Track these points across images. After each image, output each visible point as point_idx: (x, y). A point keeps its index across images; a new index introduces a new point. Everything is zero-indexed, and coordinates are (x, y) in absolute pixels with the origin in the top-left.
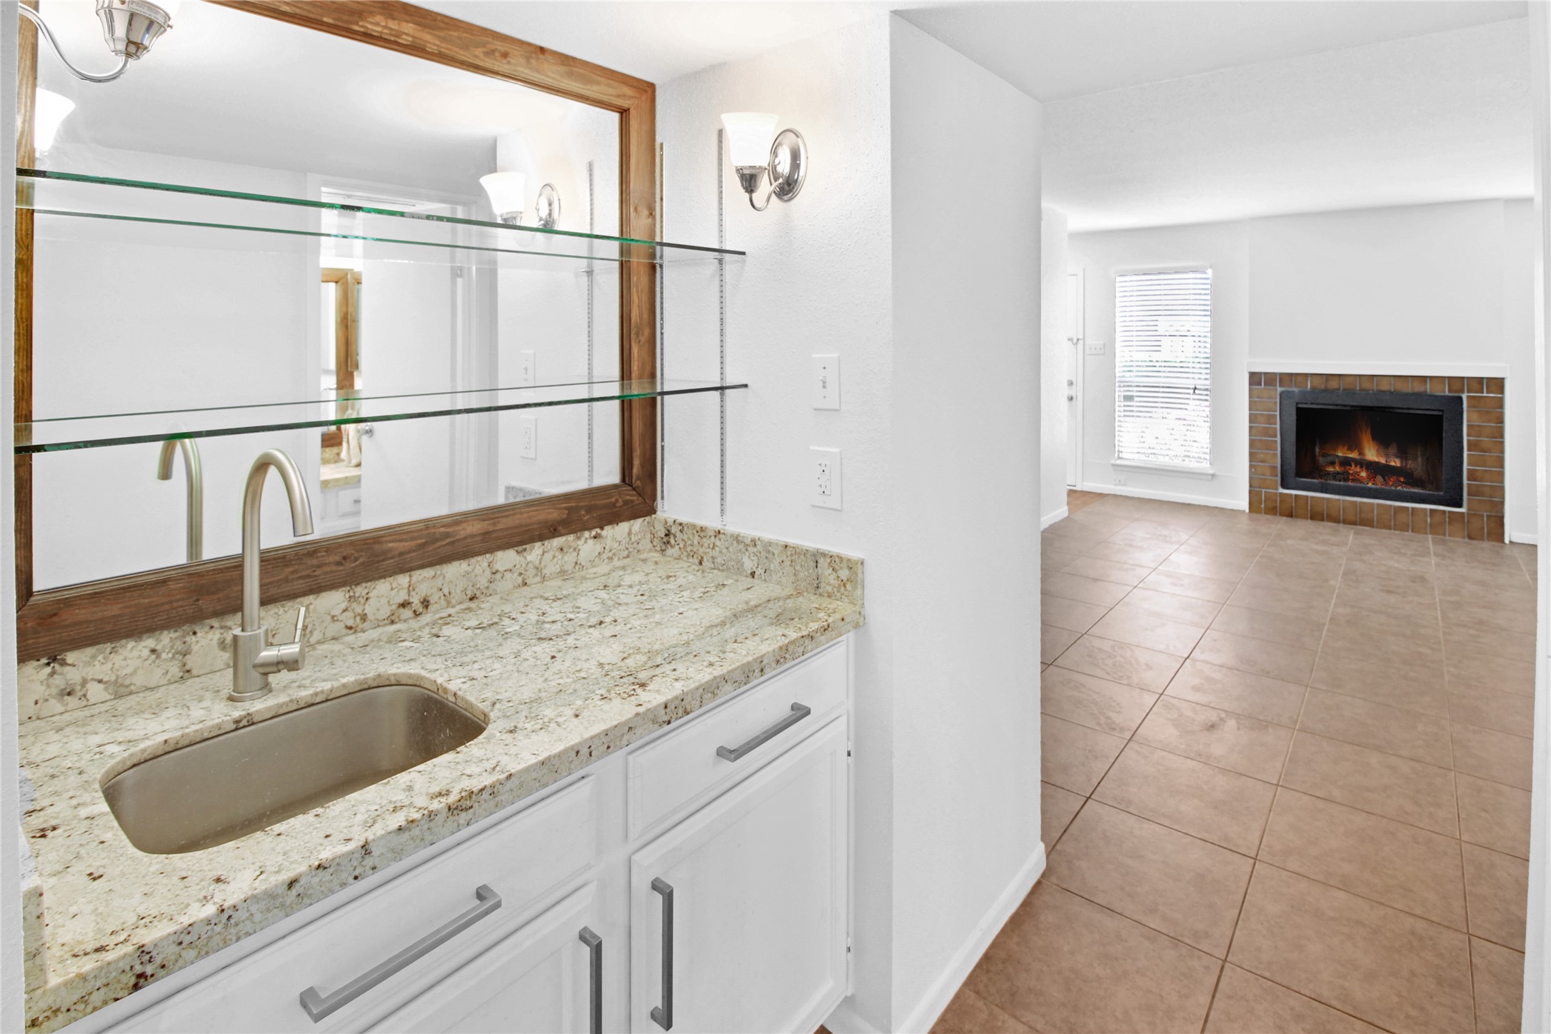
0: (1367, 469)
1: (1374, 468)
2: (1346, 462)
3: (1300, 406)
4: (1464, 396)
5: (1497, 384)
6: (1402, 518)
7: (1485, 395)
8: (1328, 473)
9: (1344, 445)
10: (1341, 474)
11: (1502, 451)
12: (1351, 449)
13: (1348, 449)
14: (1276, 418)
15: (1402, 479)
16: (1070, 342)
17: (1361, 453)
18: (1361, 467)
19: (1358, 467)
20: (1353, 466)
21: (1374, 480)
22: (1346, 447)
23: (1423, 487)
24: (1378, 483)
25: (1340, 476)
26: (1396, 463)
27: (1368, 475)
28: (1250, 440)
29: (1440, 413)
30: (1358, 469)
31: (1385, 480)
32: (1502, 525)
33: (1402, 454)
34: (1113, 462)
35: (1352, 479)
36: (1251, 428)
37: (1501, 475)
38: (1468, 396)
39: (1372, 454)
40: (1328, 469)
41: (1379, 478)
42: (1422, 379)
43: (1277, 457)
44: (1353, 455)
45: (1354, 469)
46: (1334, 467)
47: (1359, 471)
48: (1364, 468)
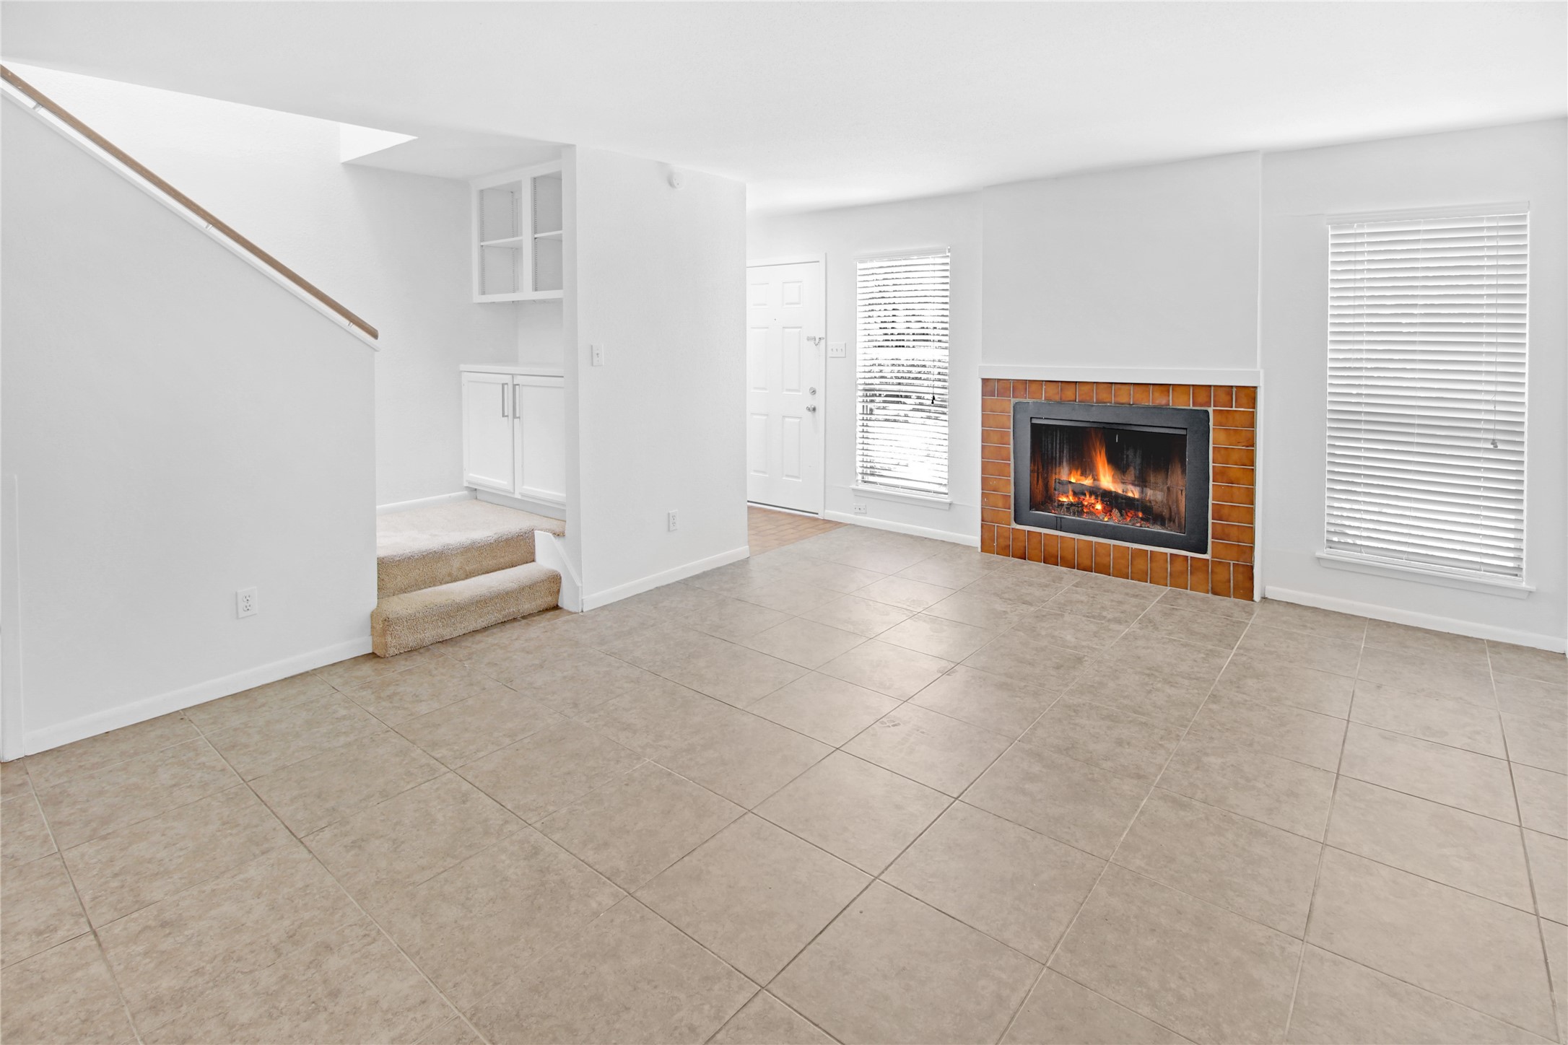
0: (1103, 502)
1: (1111, 500)
2: (1079, 492)
3: (1035, 421)
4: (1211, 410)
5: (1249, 394)
6: (1140, 564)
7: (1234, 409)
8: (1061, 505)
9: (1077, 469)
10: (1075, 505)
11: (1252, 482)
12: (1084, 474)
13: (1082, 474)
14: (1009, 435)
15: (1140, 515)
16: (812, 342)
17: (1096, 479)
18: (1096, 498)
19: (1093, 497)
20: (1088, 496)
21: (1110, 515)
22: (1079, 472)
23: (1163, 525)
24: (1114, 520)
25: (1073, 508)
26: (1134, 492)
27: (1104, 508)
28: (983, 463)
29: (1183, 432)
30: (1092, 500)
31: (1122, 515)
32: (1251, 578)
33: (1142, 482)
34: (854, 486)
35: (1087, 513)
36: (983, 447)
37: (1251, 512)
38: (1214, 410)
39: (1107, 481)
40: (1060, 499)
41: (1115, 512)
42: (1165, 387)
43: (1010, 484)
44: (1088, 482)
45: (1088, 500)
46: (1068, 497)
47: (1093, 502)
48: (1099, 498)
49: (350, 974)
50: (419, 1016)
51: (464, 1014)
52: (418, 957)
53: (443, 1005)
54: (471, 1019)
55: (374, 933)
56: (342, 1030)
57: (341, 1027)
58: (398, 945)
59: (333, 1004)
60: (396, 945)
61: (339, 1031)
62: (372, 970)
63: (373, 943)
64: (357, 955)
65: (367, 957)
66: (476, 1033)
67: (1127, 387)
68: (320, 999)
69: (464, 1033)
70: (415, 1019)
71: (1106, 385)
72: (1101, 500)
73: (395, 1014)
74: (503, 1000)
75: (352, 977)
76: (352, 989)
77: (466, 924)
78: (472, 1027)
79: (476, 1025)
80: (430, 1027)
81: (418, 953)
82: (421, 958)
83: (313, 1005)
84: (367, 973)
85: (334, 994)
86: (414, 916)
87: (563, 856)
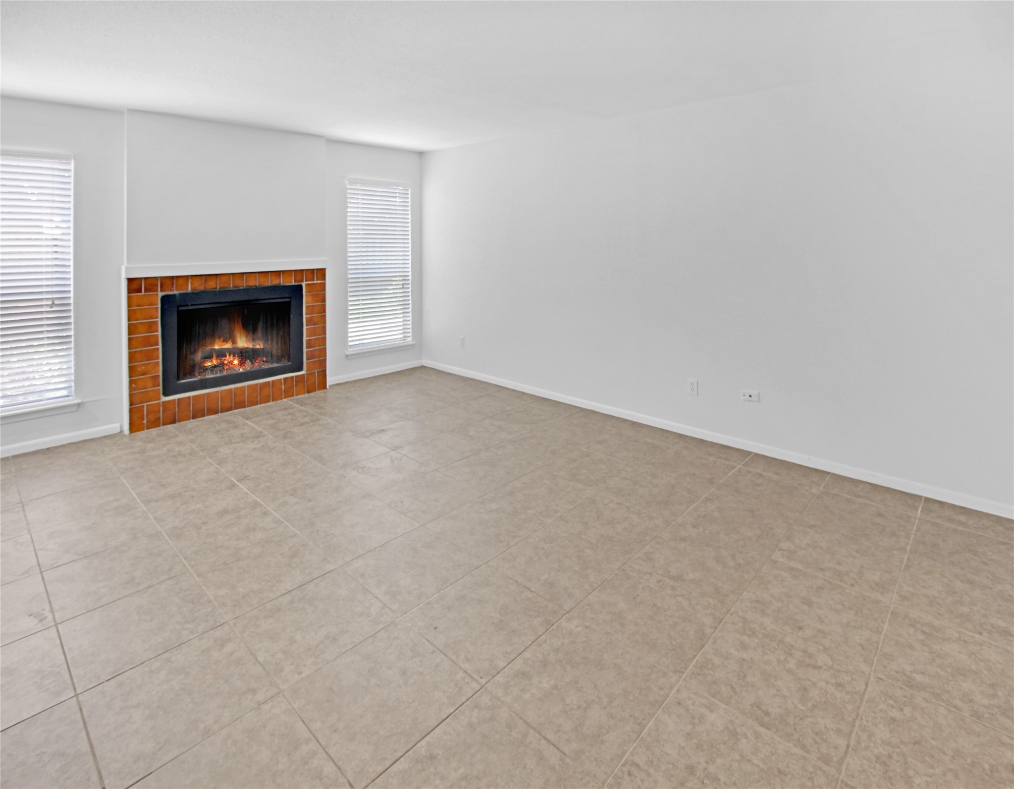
1: (244, 355)
2: (222, 354)
3: (181, 310)
4: (304, 284)
5: (322, 273)
6: (265, 391)
7: (315, 281)
8: (206, 368)
9: (220, 338)
10: (217, 366)
11: (325, 322)
13: (224, 341)
14: (157, 325)
15: (265, 358)
17: (234, 342)
18: (234, 356)
19: (232, 356)
20: (228, 356)
21: (244, 365)
22: (222, 340)
23: (279, 361)
24: (247, 367)
25: (216, 368)
26: (260, 345)
27: (239, 361)
28: (130, 353)
29: (289, 300)
31: (252, 362)
32: (325, 375)
33: (264, 336)
35: (227, 369)
36: (131, 339)
38: (306, 285)
39: (243, 342)
40: (206, 365)
41: (247, 361)
42: (278, 273)
43: (159, 366)
44: (228, 346)
45: (228, 358)
46: (212, 361)
47: (232, 359)
48: (236, 356)
49: (671, 766)
50: (690, 703)
51: (680, 677)
52: (644, 722)
53: (678, 691)
54: (683, 673)
55: (625, 769)
56: (716, 748)
57: (715, 750)
58: (635, 742)
59: (699, 766)
60: (635, 744)
61: (718, 749)
62: (662, 751)
63: (636, 764)
64: (651, 771)
65: (652, 762)
66: (691, 666)
67: (254, 275)
68: (698, 779)
69: (693, 673)
70: (693, 704)
71: (239, 275)
72: (238, 356)
73: (693, 718)
74: (665, 659)
75: (673, 763)
76: (683, 758)
77: (606, 700)
78: (688, 670)
79: (686, 668)
80: (695, 694)
81: (639, 724)
82: (644, 719)
83: (705, 781)
84: (666, 754)
85: (691, 769)
86: (603, 742)
87: (527, 654)
